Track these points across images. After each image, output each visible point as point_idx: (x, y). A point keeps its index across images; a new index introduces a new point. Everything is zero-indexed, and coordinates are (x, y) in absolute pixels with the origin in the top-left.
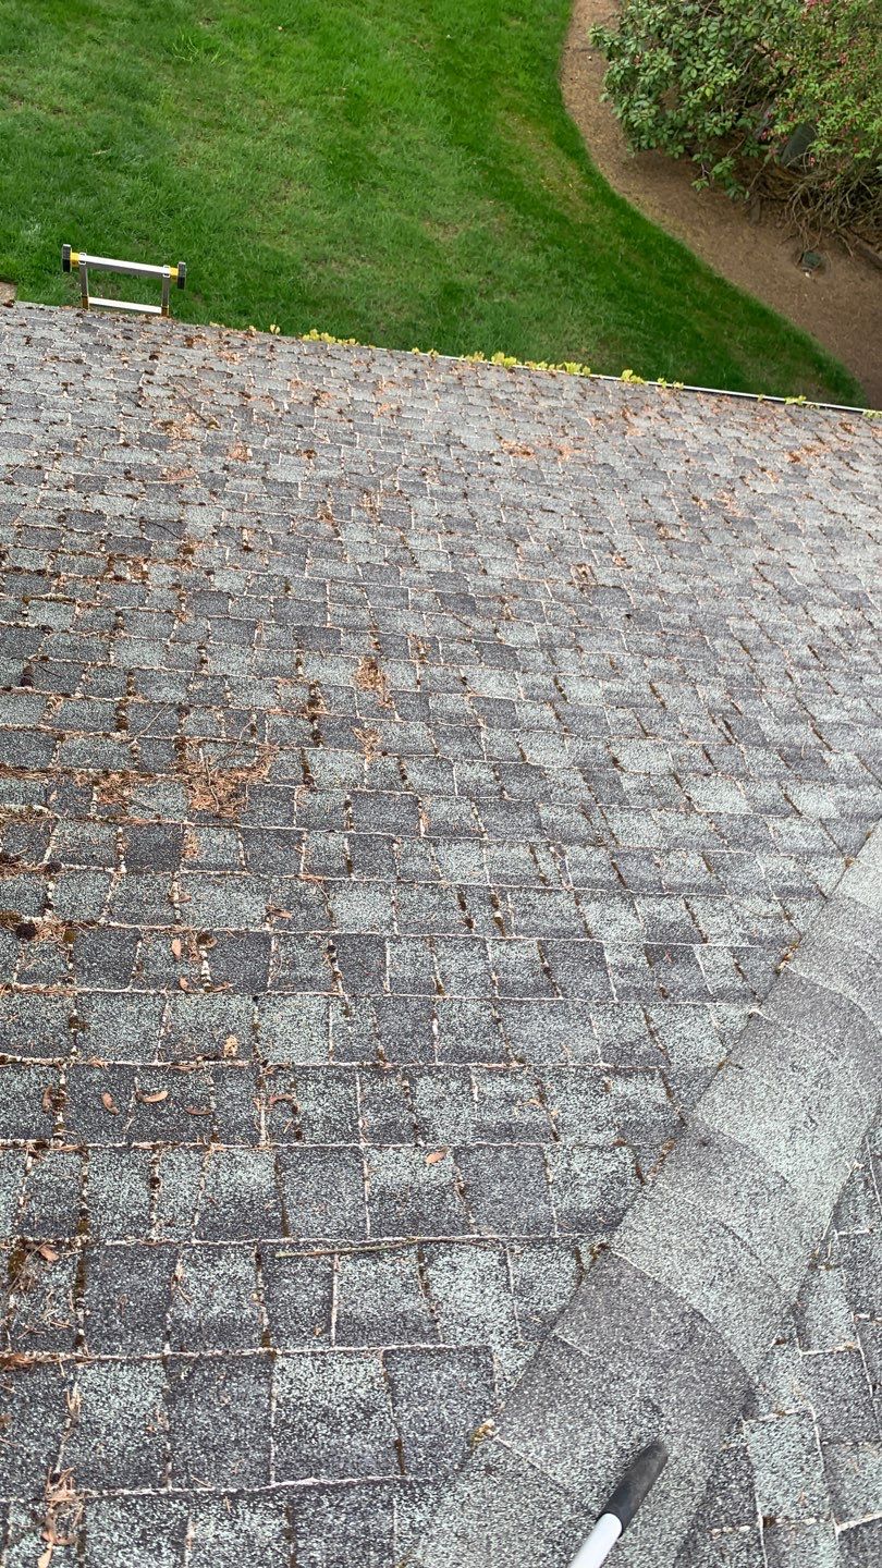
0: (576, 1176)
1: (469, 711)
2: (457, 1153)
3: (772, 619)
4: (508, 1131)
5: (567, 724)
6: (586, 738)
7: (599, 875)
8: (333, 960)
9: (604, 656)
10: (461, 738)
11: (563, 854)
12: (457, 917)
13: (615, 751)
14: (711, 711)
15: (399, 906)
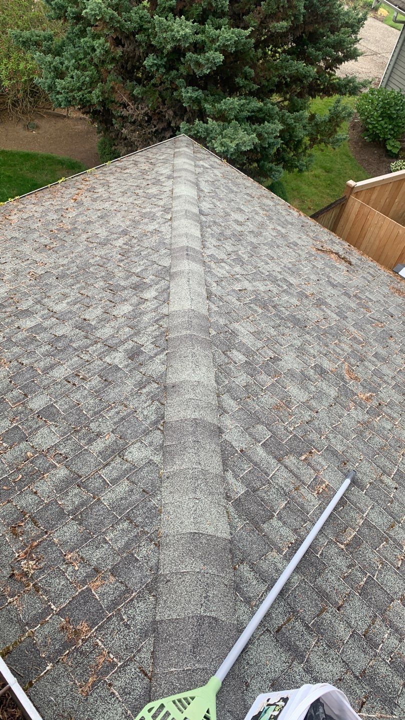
0: (147, 415)
1: (28, 335)
2: (112, 432)
3: (103, 253)
4: (123, 419)
5: (62, 318)
6: (71, 319)
7: (103, 350)
8: (41, 418)
9: (58, 294)
10: (31, 343)
11: (88, 351)
12: (69, 386)
13: (83, 317)
14: (103, 289)
15: (50, 394)
